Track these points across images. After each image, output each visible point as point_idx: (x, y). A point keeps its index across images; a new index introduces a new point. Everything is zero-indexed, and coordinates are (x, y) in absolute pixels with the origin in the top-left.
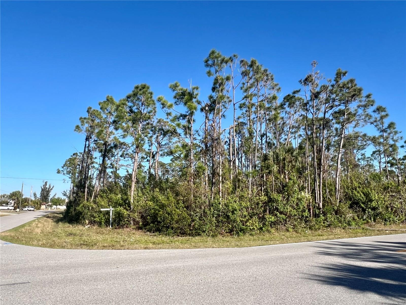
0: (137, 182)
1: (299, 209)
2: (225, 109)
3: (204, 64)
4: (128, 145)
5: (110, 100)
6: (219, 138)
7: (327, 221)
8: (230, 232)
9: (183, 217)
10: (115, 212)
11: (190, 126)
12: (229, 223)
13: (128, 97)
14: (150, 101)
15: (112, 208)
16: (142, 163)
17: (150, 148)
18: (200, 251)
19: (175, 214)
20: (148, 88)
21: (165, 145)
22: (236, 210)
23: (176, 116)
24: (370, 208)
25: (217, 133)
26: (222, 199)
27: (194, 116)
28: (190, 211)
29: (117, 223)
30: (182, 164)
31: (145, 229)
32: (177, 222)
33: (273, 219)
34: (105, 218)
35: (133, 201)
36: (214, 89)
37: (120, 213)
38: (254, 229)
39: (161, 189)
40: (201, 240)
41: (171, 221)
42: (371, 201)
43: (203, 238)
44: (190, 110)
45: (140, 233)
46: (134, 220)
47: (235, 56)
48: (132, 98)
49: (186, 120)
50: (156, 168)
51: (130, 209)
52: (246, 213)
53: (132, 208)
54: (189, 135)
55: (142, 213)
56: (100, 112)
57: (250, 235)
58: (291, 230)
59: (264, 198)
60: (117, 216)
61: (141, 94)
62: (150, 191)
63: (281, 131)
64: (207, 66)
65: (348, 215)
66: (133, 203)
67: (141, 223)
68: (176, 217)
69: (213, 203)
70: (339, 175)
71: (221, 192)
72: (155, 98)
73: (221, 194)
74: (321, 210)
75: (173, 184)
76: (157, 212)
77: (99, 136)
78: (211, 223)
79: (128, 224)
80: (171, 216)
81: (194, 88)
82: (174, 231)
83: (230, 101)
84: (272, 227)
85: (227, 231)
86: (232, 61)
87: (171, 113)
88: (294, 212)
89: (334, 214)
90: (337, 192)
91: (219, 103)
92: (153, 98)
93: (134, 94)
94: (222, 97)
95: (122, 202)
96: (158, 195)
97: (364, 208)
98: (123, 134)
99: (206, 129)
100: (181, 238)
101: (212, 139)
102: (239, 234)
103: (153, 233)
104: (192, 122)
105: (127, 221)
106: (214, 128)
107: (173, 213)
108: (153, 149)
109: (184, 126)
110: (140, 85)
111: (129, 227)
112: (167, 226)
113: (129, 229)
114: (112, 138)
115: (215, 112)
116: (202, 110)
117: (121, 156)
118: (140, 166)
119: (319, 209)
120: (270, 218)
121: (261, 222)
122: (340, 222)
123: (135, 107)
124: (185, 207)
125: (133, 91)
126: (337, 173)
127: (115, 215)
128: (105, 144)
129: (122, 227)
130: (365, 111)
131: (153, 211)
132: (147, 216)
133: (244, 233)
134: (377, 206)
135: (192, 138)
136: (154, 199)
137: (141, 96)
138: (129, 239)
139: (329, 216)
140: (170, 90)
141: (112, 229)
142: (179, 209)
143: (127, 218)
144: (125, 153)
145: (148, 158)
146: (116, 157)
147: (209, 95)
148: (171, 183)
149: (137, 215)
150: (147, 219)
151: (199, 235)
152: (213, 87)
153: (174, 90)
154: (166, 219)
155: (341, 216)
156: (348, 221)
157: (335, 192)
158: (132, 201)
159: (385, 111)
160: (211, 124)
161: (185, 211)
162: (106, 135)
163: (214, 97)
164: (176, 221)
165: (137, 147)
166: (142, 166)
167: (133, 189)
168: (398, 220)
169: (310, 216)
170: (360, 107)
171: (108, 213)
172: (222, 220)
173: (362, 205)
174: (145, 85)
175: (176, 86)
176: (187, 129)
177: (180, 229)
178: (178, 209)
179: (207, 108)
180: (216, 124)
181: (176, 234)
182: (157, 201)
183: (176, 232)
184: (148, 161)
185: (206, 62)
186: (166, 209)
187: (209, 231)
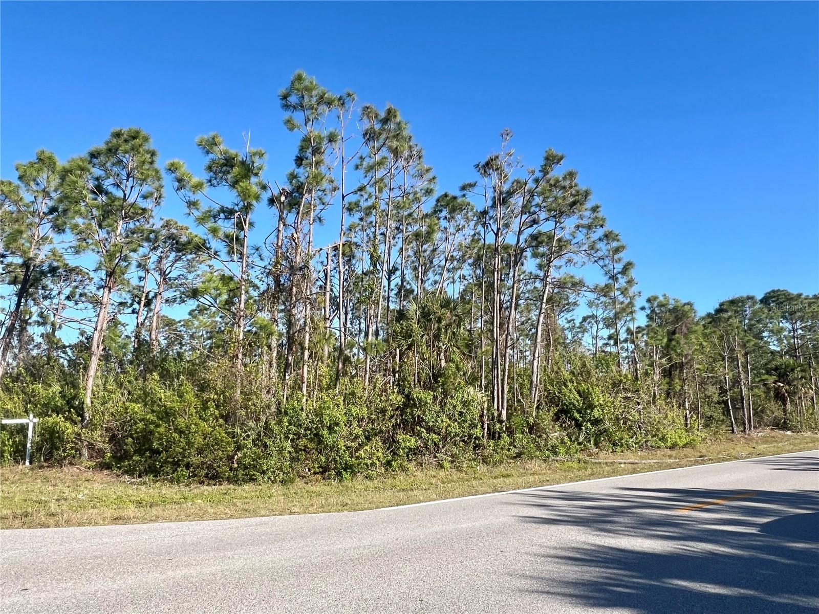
0: (106, 357)
1: (465, 421)
2: (323, 206)
3: (279, 102)
4: (88, 274)
5: (47, 161)
6: (306, 266)
7: (515, 447)
8: (322, 473)
9: (216, 439)
10: (42, 429)
11: (242, 236)
12: (320, 453)
13: (94, 155)
14: (148, 169)
15: (34, 417)
16: (119, 316)
17: (142, 284)
18: (261, 524)
19: (195, 432)
20: (146, 139)
21: (177, 279)
22: (337, 424)
23: (210, 211)
24: (589, 420)
25: (303, 254)
26: (307, 400)
27: (252, 214)
28: (233, 425)
29: (45, 455)
30: (214, 324)
31: (119, 468)
32: (200, 451)
33: (412, 442)
34: (14, 442)
35: (92, 402)
36: (299, 161)
37: (54, 430)
38: (373, 464)
39: (166, 375)
40: (256, 491)
41: (185, 450)
42: (591, 407)
43: (260, 487)
44: (243, 201)
45: (104, 479)
46: (91, 447)
47: (349, 95)
48: (102, 158)
49: (234, 220)
50: (154, 327)
51: (83, 420)
52: (358, 431)
53: (88, 418)
54: (239, 256)
55: (112, 430)
56: (18, 187)
57: (367, 477)
58: (447, 465)
59: (397, 399)
60: (47, 436)
61: (126, 152)
62: (136, 379)
63: (428, 266)
64: (286, 107)
65: (553, 435)
66: (90, 405)
67: (109, 455)
68: (199, 440)
69: (287, 409)
70: (538, 357)
71: (305, 385)
72: (161, 163)
73: (305, 390)
74: (504, 424)
75: (193, 365)
76: (152, 427)
77: (10, 244)
78: (281, 451)
79: (74, 457)
80: (187, 438)
81: (255, 154)
82: (192, 472)
83: (334, 189)
84: (409, 460)
85: (317, 470)
86: (343, 104)
87: (197, 201)
88: (455, 428)
89: (526, 432)
90: (534, 389)
91: (310, 191)
92: (157, 165)
93: (110, 150)
94: (318, 178)
95: (61, 403)
96: (157, 389)
97: (579, 420)
98: (75, 243)
99: (280, 244)
100: (209, 488)
101: (292, 267)
102: (342, 477)
103: (140, 476)
104: (246, 227)
105: (72, 448)
106: (296, 243)
107: (191, 431)
108: (147, 285)
109: (227, 236)
110: (125, 130)
111: (76, 464)
112: (176, 459)
113: (78, 468)
114: (47, 253)
115: (301, 209)
116: (272, 201)
117: (68, 298)
118: (114, 323)
119: (501, 422)
120: (407, 441)
121: (388, 449)
122: (539, 448)
123: (111, 180)
124: (222, 416)
125: (107, 143)
126: (535, 352)
127: (42, 435)
128: (26, 265)
129: (60, 462)
130: (588, 236)
131: (141, 425)
132: (127, 436)
133: (353, 473)
134: (601, 417)
135: (244, 261)
136: (146, 397)
137: (127, 156)
138: (73, 495)
139: (518, 435)
140: (199, 152)
141: (32, 469)
142: (206, 421)
143: (72, 442)
144: (79, 291)
145: (136, 306)
146: (56, 301)
147: (290, 170)
148: (188, 362)
149: (101, 436)
150: (126, 444)
151: (252, 479)
152: (297, 157)
153: (208, 152)
154: (174, 443)
155: (540, 437)
156: (552, 447)
157: (530, 390)
158: (88, 401)
159: (618, 240)
160: (290, 235)
161: (220, 426)
162: (31, 243)
163: (300, 177)
164: (197, 449)
165: (110, 274)
166: (120, 323)
167: (92, 372)
168: (635, 444)
169: (483, 437)
170: (580, 229)
171: (22, 429)
172: (305, 446)
173: (577, 415)
174: (138, 132)
175: (213, 143)
176: (234, 243)
177: (207, 468)
178: (204, 419)
179: (283, 198)
180: (301, 236)
181: (196, 478)
182: (153, 402)
183: (196, 475)
184: (134, 312)
185: (285, 97)
186: (173, 421)
187: (274, 472)
